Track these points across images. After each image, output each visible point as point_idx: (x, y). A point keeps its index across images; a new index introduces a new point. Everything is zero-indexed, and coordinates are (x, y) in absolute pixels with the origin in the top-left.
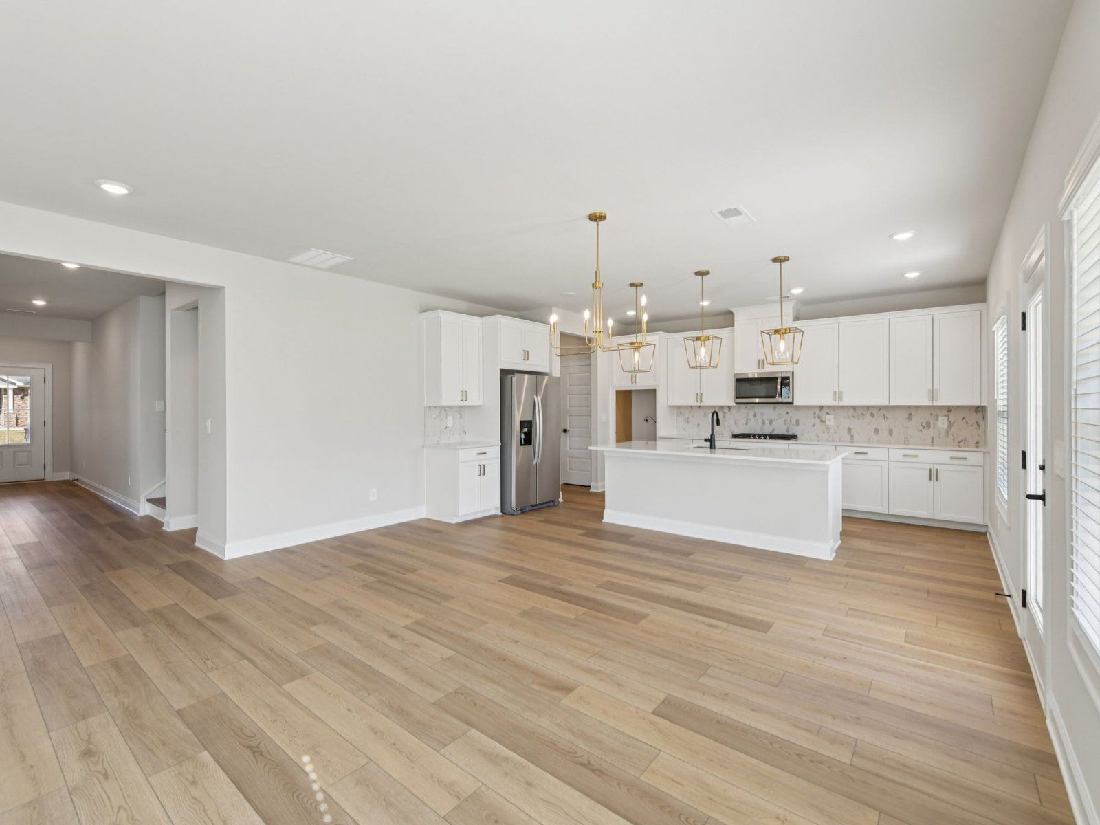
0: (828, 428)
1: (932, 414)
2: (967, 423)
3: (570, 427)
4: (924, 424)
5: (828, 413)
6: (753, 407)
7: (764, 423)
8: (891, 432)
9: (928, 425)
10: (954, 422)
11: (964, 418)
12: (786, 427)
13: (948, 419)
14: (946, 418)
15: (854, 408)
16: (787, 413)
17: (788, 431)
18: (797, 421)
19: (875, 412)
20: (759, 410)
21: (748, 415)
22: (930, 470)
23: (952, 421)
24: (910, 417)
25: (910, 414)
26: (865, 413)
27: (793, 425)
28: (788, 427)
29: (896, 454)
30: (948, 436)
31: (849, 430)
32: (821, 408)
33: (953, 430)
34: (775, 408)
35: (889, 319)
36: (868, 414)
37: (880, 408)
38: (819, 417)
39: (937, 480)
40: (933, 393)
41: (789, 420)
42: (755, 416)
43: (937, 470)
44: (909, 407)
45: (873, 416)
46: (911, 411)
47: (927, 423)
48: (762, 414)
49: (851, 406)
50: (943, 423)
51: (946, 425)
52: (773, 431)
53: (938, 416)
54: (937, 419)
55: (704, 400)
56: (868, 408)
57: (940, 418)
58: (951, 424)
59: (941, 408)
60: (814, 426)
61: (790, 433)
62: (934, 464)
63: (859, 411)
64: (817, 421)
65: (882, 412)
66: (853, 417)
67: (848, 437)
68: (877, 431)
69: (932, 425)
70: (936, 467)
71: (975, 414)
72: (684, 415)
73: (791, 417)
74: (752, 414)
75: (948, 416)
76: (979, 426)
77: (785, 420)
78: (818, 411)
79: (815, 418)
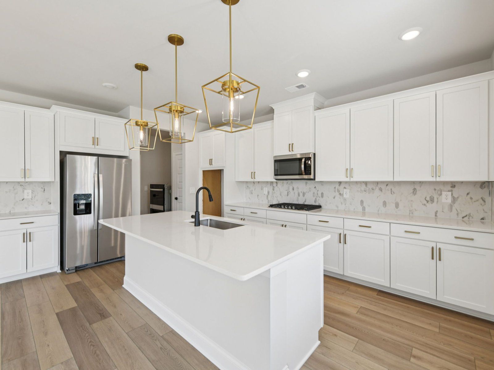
0: (345, 200)
1: (435, 190)
2: (471, 198)
3: (179, 196)
4: (428, 199)
5: (345, 188)
6: (292, 183)
7: (299, 195)
8: (397, 206)
9: (432, 200)
10: (458, 198)
11: (468, 194)
12: (314, 199)
13: (452, 194)
14: (450, 193)
15: (366, 183)
16: (315, 187)
17: (315, 202)
18: (322, 194)
19: (383, 187)
20: (296, 184)
21: (289, 188)
22: (433, 248)
23: (456, 196)
24: (415, 191)
25: (415, 189)
26: (374, 188)
27: (319, 197)
28: (316, 199)
29: (398, 229)
30: (451, 211)
31: (362, 202)
32: (340, 183)
33: (456, 206)
34: (306, 183)
35: (394, 100)
36: (378, 188)
37: (387, 183)
38: (338, 191)
39: (440, 260)
40: (436, 169)
41: (316, 192)
42: (293, 189)
43: (440, 249)
44: (414, 183)
45: (382, 191)
46: (415, 186)
47: (430, 197)
48: (298, 188)
49: (363, 182)
50: (446, 197)
51: (449, 200)
52: (305, 201)
53: (441, 191)
54: (441, 194)
55: (256, 177)
56: (377, 183)
57: (443, 192)
58: (454, 200)
59: (445, 183)
60: (334, 198)
61: (317, 204)
62: (436, 242)
63: (370, 186)
64: (337, 194)
65: (389, 187)
66: (365, 191)
67: (360, 209)
68: (385, 204)
69: (435, 200)
70: (439, 245)
71: (480, 189)
72: (250, 188)
73: (318, 191)
74: (291, 188)
75: (452, 191)
76: (485, 202)
77: (314, 193)
78: (337, 186)
79: (335, 191)
